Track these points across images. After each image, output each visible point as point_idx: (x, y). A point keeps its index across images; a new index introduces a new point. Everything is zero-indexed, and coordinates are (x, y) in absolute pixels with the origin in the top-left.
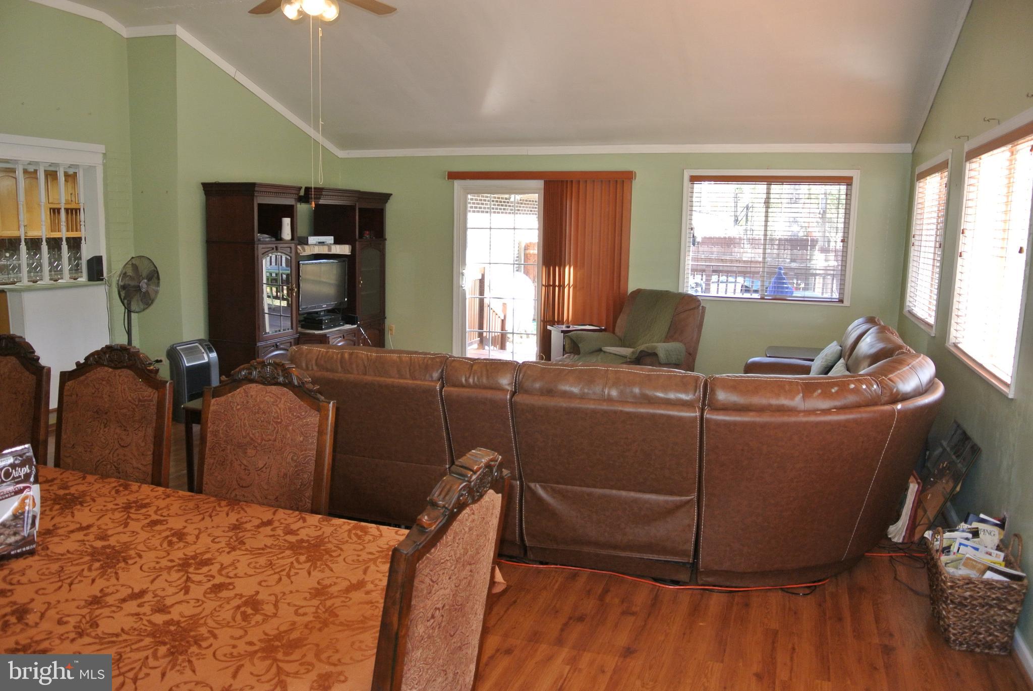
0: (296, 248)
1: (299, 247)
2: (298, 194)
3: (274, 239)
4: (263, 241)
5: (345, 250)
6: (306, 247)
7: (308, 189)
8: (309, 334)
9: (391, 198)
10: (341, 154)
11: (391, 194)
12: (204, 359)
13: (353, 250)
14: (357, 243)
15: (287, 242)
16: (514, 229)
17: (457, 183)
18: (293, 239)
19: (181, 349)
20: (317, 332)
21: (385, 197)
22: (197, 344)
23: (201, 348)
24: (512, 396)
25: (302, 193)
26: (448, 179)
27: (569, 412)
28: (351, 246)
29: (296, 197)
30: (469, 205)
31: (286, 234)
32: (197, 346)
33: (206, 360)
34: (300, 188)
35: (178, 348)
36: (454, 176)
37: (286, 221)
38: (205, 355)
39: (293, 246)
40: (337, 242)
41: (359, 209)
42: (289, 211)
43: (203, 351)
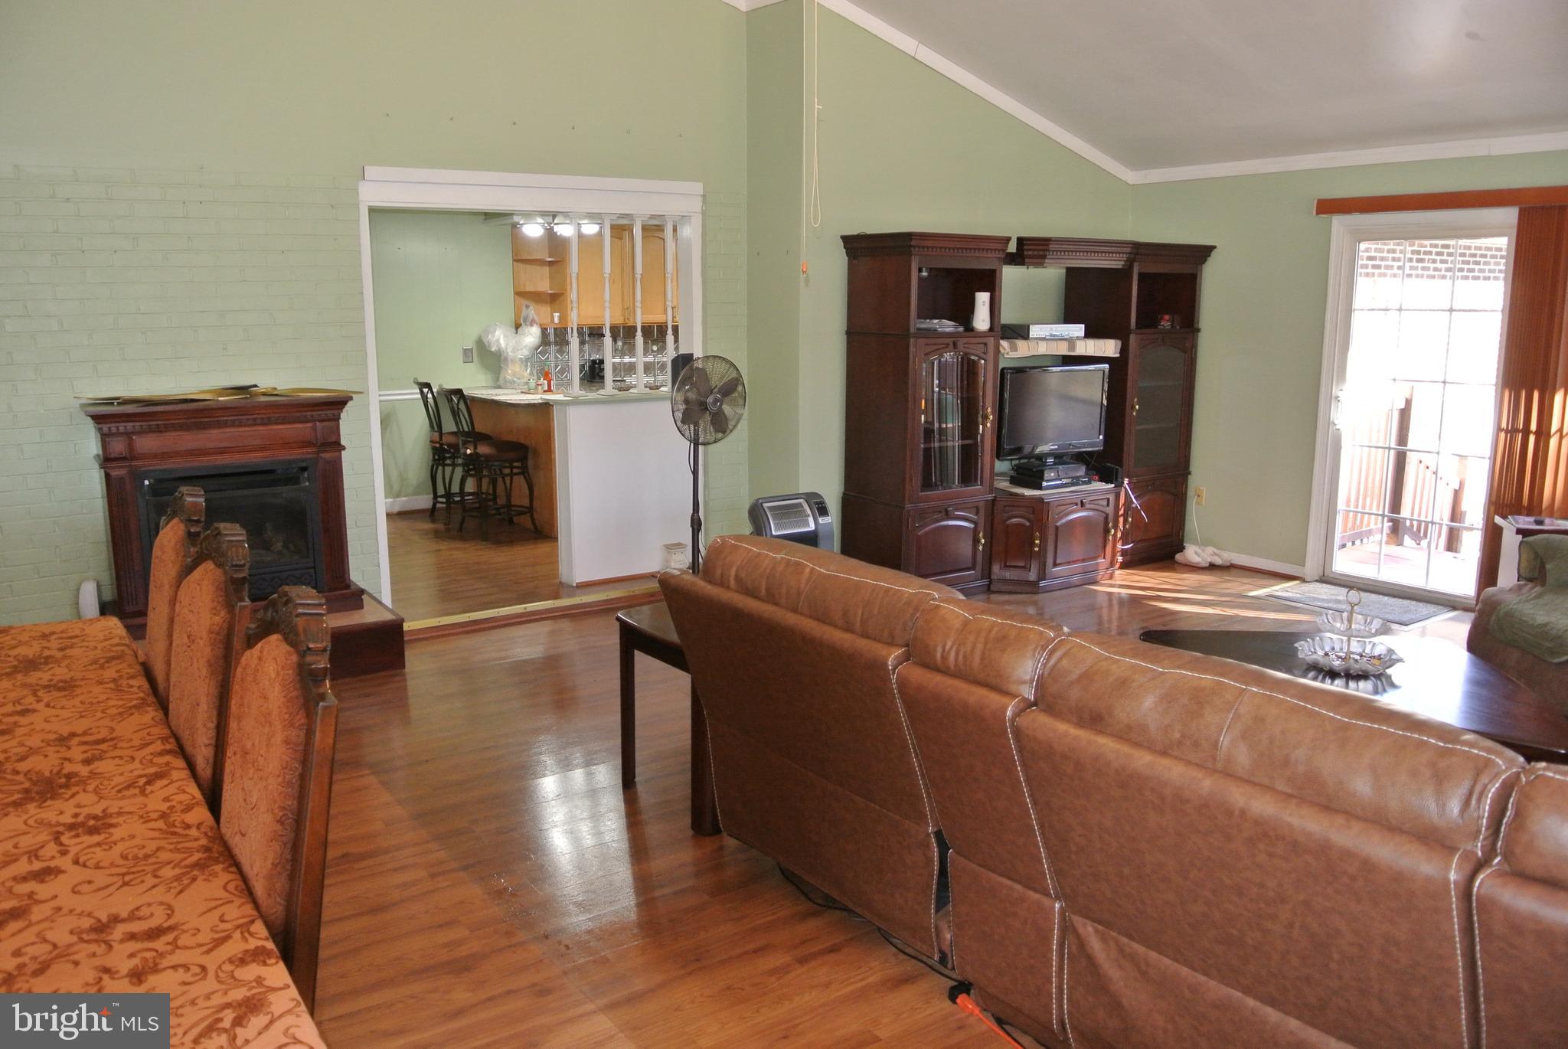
0: (997, 347)
1: (1004, 343)
2: (1004, 250)
3: (961, 329)
4: (942, 333)
5: (1109, 348)
6: (1020, 343)
7: (1021, 241)
8: (1016, 495)
9: (1214, 254)
10: (1130, 176)
11: (1215, 247)
12: (809, 525)
13: (1124, 350)
14: (1133, 338)
15: (982, 335)
16: (1451, 310)
17: (1339, 223)
18: (991, 329)
19: (769, 508)
20: (1028, 492)
21: (1203, 253)
22: (801, 501)
23: (806, 507)
24: (1017, 714)
25: (1012, 248)
26: (1318, 213)
27: (1129, 782)
28: (1119, 343)
29: (1001, 255)
30: (1360, 262)
31: (981, 320)
32: (800, 505)
33: (812, 527)
34: (1008, 239)
35: (765, 505)
36: (1328, 207)
37: (982, 298)
38: (811, 520)
39: (991, 341)
40: (1089, 334)
41: (1141, 275)
42: (989, 281)
43: (809, 512)
